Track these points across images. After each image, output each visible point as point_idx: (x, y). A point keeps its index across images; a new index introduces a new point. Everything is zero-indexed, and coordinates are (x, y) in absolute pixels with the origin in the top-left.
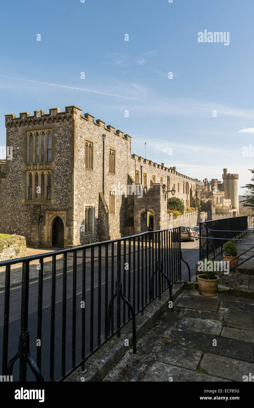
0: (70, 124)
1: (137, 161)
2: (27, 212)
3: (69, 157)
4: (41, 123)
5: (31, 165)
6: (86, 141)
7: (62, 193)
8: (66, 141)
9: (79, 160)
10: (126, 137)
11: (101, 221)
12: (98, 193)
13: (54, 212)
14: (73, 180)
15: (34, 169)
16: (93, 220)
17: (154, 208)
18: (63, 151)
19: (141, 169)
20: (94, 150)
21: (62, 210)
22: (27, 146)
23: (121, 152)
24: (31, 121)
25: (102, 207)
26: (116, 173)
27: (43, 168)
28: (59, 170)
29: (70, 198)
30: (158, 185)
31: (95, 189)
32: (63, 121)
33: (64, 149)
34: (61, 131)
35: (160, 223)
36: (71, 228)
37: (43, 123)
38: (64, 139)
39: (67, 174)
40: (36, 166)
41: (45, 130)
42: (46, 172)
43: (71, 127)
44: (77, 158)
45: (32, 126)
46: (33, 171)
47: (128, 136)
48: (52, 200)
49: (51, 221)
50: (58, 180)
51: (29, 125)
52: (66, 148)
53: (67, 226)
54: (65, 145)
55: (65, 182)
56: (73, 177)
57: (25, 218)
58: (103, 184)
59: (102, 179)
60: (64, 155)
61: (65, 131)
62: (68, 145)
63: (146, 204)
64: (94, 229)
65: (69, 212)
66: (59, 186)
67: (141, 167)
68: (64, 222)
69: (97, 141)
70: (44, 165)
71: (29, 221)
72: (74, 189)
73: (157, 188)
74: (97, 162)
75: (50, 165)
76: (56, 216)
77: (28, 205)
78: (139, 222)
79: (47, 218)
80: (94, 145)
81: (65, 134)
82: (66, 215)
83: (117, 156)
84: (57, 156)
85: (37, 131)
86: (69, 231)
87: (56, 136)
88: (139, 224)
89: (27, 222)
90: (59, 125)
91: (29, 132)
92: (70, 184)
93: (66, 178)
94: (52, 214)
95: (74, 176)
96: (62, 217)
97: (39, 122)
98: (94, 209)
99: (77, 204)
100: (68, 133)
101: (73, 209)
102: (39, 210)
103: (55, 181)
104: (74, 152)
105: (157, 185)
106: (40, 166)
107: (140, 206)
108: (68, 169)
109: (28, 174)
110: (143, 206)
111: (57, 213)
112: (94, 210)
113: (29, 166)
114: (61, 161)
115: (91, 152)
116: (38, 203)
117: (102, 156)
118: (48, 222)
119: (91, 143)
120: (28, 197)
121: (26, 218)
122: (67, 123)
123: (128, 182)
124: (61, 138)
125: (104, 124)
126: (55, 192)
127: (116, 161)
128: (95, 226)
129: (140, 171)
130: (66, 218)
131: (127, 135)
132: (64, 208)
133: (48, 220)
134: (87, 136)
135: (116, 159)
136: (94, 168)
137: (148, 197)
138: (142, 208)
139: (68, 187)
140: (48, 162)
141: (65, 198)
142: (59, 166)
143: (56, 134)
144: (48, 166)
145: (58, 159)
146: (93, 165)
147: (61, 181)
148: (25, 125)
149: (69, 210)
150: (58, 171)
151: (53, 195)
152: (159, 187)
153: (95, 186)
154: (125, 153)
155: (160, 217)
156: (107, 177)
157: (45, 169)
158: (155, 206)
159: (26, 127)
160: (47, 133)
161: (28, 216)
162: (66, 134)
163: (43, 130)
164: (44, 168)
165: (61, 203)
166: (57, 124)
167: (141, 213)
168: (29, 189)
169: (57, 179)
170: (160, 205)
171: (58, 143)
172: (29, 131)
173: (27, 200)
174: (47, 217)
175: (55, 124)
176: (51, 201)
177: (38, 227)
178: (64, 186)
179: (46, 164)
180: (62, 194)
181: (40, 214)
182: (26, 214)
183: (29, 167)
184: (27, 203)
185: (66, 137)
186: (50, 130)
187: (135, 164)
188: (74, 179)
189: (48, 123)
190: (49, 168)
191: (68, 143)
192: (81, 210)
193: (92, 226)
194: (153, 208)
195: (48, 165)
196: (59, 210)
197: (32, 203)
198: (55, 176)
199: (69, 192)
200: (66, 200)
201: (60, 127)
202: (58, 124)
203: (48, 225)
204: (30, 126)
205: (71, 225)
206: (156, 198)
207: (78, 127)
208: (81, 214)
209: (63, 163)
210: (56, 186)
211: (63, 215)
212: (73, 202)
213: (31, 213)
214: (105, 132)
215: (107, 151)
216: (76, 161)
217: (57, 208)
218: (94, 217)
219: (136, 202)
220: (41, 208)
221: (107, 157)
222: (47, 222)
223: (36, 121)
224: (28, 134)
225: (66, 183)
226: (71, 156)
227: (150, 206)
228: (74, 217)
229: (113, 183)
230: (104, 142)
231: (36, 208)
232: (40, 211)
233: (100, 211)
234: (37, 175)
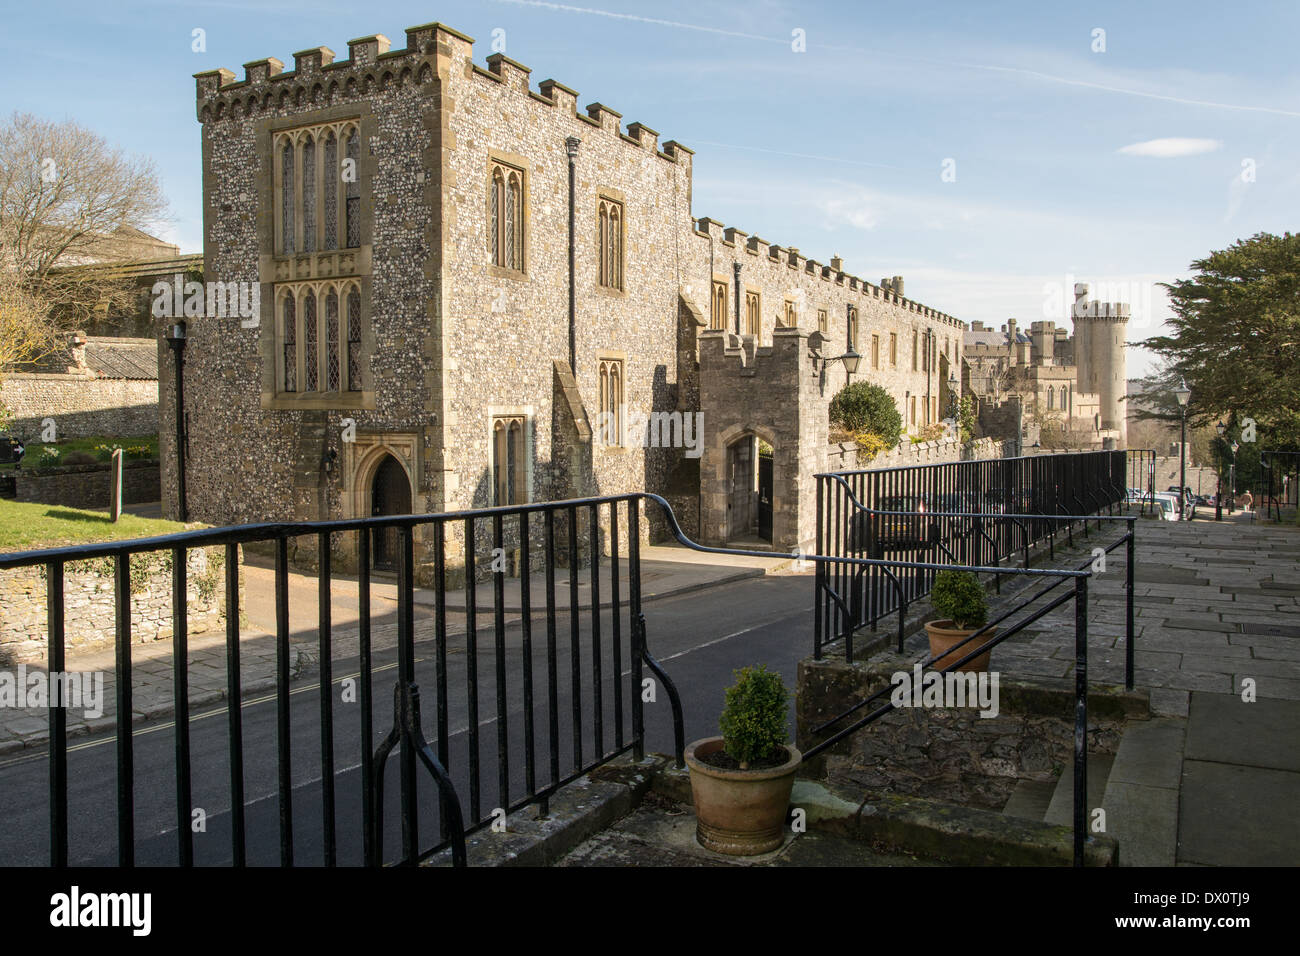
0: (425, 95)
1: (717, 245)
2: (280, 438)
3: (421, 226)
4: (320, 96)
5: (291, 261)
6: (496, 165)
7: (399, 366)
8: (413, 162)
9: (463, 235)
10: (669, 151)
11: (564, 472)
12: (550, 365)
13: (374, 438)
14: (437, 314)
15: (299, 274)
16: (530, 467)
17: (776, 423)
18: (399, 201)
19: (736, 276)
20: (531, 197)
21: (402, 432)
22: (273, 191)
23: (648, 209)
24: (285, 92)
25: (565, 418)
26: (627, 287)
27: (330, 271)
28: (388, 277)
29: (428, 384)
30: (790, 333)
31: (536, 351)
32: (400, 86)
33: (405, 193)
34: (392, 125)
35: (799, 478)
36: (436, 498)
37: (329, 99)
38: (405, 156)
39: (418, 290)
40: (308, 264)
41: (335, 126)
42: (343, 285)
43: (429, 108)
44: (456, 229)
45: (288, 112)
46: (296, 284)
47: (680, 147)
48: (364, 393)
49: (365, 474)
50: (387, 316)
51: (280, 106)
52: (413, 189)
53: (420, 493)
54: (408, 178)
55: (410, 323)
56: (440, 304)
57: (276, 460)
58: (572, 332)
59: (566, 309)
60: (404, 219)
61: (409, 123)
62: (421, 178)
63: (747, 408)
65: (426, 438)
66: (388, 337)
67: (737, 268)
68: (412, 475)
69: (544, 162)
70: (336, 260)
71: (288, 471)
72: (441, 348)
73: (785, 347)
74: (544, 245)
75: (356, 260)
76: (383, 452)
77: (283, 412)
78: (720, 477)
79: (352, 461)
80: (530, 180)
81: (408, 136)
82: (416, 451)
83: (633, 224)
84: (381, 221)
85: (309, 129)
87: (374, 144)
88: (718, 484)
89: (282, 478)
90: (384, 101)
91: (280, 134)
92: (429, 330)
93: (414, 309)
94: (368, 446)
95: (440, 299)
96: (403, 456)
97: (314, 94)
98: (534, 425)
99: (457, 405)
100: (417, 133)
101: (442, 426)
102: (320, 432)
103: (376, 321)
104: (441, 203)
105: (786, 333)
106: (320, 263)
107: (724, 417)
108: (419, 274)
109: (280, 296)
110: (735, 414)
111: (385, 444)
112: (534, 432)
113: (283, 264)
114: (395, 240)
115: (519, 206)
116: (316, 405)
117: (564, 222)
118: (353, 476)
119: (517, 172)
120: (283, 381)
121: (279, 460)
122: (416, 91)
123: (679, 324)
124: (392, 151)
125: (571, 98)
126: (375, 361)
127: (628, 243)
128: (536, 493)
129: (731, 282)
130: (416, 462)
131: (675, 143)
132: (408, 422)
133: (354, 468)
134: (499, 143)
135: (629, 233)
136: (532, 270)
137: (751, 381)
138: (731, 422)
139: (420, 343)
140: (348, 247)
141: (413, 384)
142: (389, 263)
143: (374, 138)
144: (348, 264)
145: (385, 236)
146: (528, 258)
147: (397, 319)
148: (264, 108)
149: (428, 429)
150: (385, 281)
151: (370, 376)
152: (795, 340)
153: (537, 339)
154: (668, 212)
155: (799, 456)
156: (585, 305)
157: (337, 275)
158: (777, 415)
159: (268, 114)
160: (343, 134)
161: (284, 456)
162: (411, 135)
163: (330, 125)
164: (336, 273)
165: (397, 404)
166: (380, 97)
167: (726, 442)
168: (285, 353)
169: (382, 314)
170: (798, 411)
171: (383, 173)
172: (279, 130)
173: (279, 396)
174: (352, 457)
175: (372, 98)
176: (361, 397)
177: (320, 494)
178: (405, 339)
179: (342, 257)
180: (399, 370)
181: (325, 445)
182: (277, 448)
183: (283, 271)
184: (278, 407)
185: (411, 148)
186: (354, 122)
187: (709, 256)
188: (440, 310)
189: (344, 95)
190: (352, 270)
191: (419, 171)
192: (477, 431)
193: (525, 492)
194: (770, 422)
195: (347, 259)
196: (392, 431)
197: (295, 404)
198: (376, 302)
199: (426, 360)
200: (415, 391)
201: (391, 108)
202: (380, 100)
203: (355, 486)
204: (281, 111)
205: (435, 489)
206: (784, 383)
207: (457, 108)
208: (477, 444)
209: (403, 249)
210: (377, 339)
211: (405, 450)
212: (441, 401)
213: (294, 444)
214: (577, 130)
215: (588, 206)
216: (452, 239)
217: (384, 425)
218: (535, 458)
219: (710, 400)
220: (328, 423)
221: (586, 224)
222: (350, 477)
223: (300, 89)
224: (276, 140)
225: (413, 326)
226: (429, 221)
227: (759, 415)
228: (447, 455)
229: (615, 326)
230: (571, 166)
231: (310, 424)
232: (326, 436)
233: (557, 434)
234: (310, 300)
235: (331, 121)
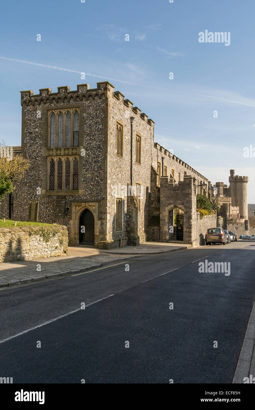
0: (103, 102)
1: (159, 151)
2: (48, 204)
3: (100, 141)
4: (66, 101)
5: (54, 150)
6: (117, 124)
7: (92, 182)
8: (98, 122)
9: (111, 144)
10: (149, 122)
11: (130, 216)
12: (127, 184)
13: (83, 204)
14: (106, 167)
15: (57, 154)
16: (123, 214)
17: (184, 204)
18: (93, 133)
20: (124, 134)
21: (93, 201)
22: (48, 128)
23: (146, 139)
24: (54, 99)
25: (131, 200)
26: (141, 162)
27: (68, 153)
28: (89, 155)
29: (102, 187)
30: (189, 177)
31: (124, 180)
32: (94, 99)
33: (95, 131)
34: (91, 110)
35: (192, 221)
36: (104, 221)
37: (69, 102)
38: (95, 120)
39: (99, 159)
40: (60, 151)
41: (71, 110)
42: (72, 157)
43: (104, 106)
44: (110, 142)
45: (54, 105)
46: (55, 157)
47: (152, 121)
48: (80, 190)
49: (79, 215)
50: (88, 167)
51: (52, 103)
52: (98, 130)
53: (98, 220)
54: (96, 126)
55: (96, 169)
56: (107, 164)
57: (46, 211)
58: (131, 174)
59: (130, 168)
60: (95, 138)
61: (97, 110)
62: (101, 126)
63: (175, 199)
64: (124, 225)
65: (101, 203)
66: (89, 173)
67: (163, 158)
68: (95, 215)
69: (126, 124)
70: (70, 150)
71: (51, 214)
72: (107, 177)
73: (187, 181)
74: (126, 148)
75: (77, 150)
76: (85, 208)
77: (50, 196)
78: (167, 221)
79: (74, 211)
80: (124, 129)
81: (96, 114)
82: (97, 207)
83: (143, 143)
84: (87, 139)
85: (61, 110)
86: (101, 225)
87: (85, 116)
88: (166, 222)
89: (49, 216)
90: (88, 103)
91: (51, 111)
92: (103, 171)
93: (98, 165)
94: (80, 206)
95: (107, 162)
96: (93, 209)
97: (64, 100)
98: (124, 202)
99: (110, 194)
100: (100, 113)
101: (107, 200)
102: (63, 202)
103: (84, 168)
104: (107, 134)
106: (65, 151)
107: (168, 202)
108: (100, 155)
109: (49, 160)
110: (171, 201)
111: (87, 205)
112: (124, 204)
113: (51, 151)
114: (92, 145)
115: (121, 136)
116: (62, 194)
117: (130, 141)
118: (75, 215)
119: (121, 126)
120: (49, 186)
121: (47, 211)
122: (99, 101)
123: (151, 174)
124: (91, 118)
125: (132, 105)
126: (84, 180)
127: (142, 149)
128: (124, 222)
130: (97, 211)
131: (151, 120)
132: (95, 198)
133: (75, 213)
134: (117, 118)
135: (142, 146)
136: (124, 155)
137: (177, 191)
138: (170, 204)
139: (100, 175)
140: (74, 146)
141: (97, 187)
142: (89, 151)
143: (85, 114)
144: (75, 151)
145: (88, 143)
146: (123, 152)
147: (92, 168)
148: (45, 103)
149: (102, 201)
150: (88, 156)
151: (82, 185)
152: (190, 179)
153: (124, 176)
154: (149, 140)
155: (192, 214)
156: (134, 167)
157: (71, 154)
158: (185, 202)
159: (47, 105)
160: (73, 112)
161: (49, 209)
162: (98, 114)
163: (69, 109)
164: (70, 153)
165: (91, 193)
166: (87, 102)
167: (168, 210)
168: (50, 178)
169: (86, 166)
170: (191, 201)
171: (88, 124)
172: (50, 110)
173: (48, 191)
174: (74, 209)
175: (84, 102)
176: (78, 191)
177: (64, 221)
178: (95, 174)
179: (73, 149)
180: (92, 183)
181: (65, 206)
182: (47, 207)
183: (51, 153)
184: (48, 194)
185: (98, 118)
186: (77, 109)
187: (157, 154)
188: (107, 165)
189: (74, 101)
190: (76, 153)
191: (100, 124)
192: (113, 202)
193: (122, 222)
194: (183, 204)
195: (74, 150)
196: (90, 201)
197: (54, 193)
198: (84, 163)
199: (102, 180)
200: (97, 189)
201: (91, 106)
202: (87, 103)
203: (75, 218)
204: (52, 104)
205: (104, 219)
206: (187, 192)
207: (111, 107)
208: (113, 206)
209: (94, 147)
210: (85, 174)
211: (93, 207)
212: (106, 192)
213: (53, 206)
214: (133, 115)
215: (134, 136)
216: (109, 145)
217: (86, 200)
218: (124, 212)
219: (163, 197)
220: (66, 199)
221: (134, 143)
222: (73, 216)
223: (60, 98)
224: (49, 113)
225: (97, 170)
226: (103, 139)
227: (179, 202)
228: (108, 209)
229: (139, 174)
230: (132, 125)
231: (60, 200)
232: (66, 203)
233: (128, 205)
234: (60, 162)
235: (69, 108)
